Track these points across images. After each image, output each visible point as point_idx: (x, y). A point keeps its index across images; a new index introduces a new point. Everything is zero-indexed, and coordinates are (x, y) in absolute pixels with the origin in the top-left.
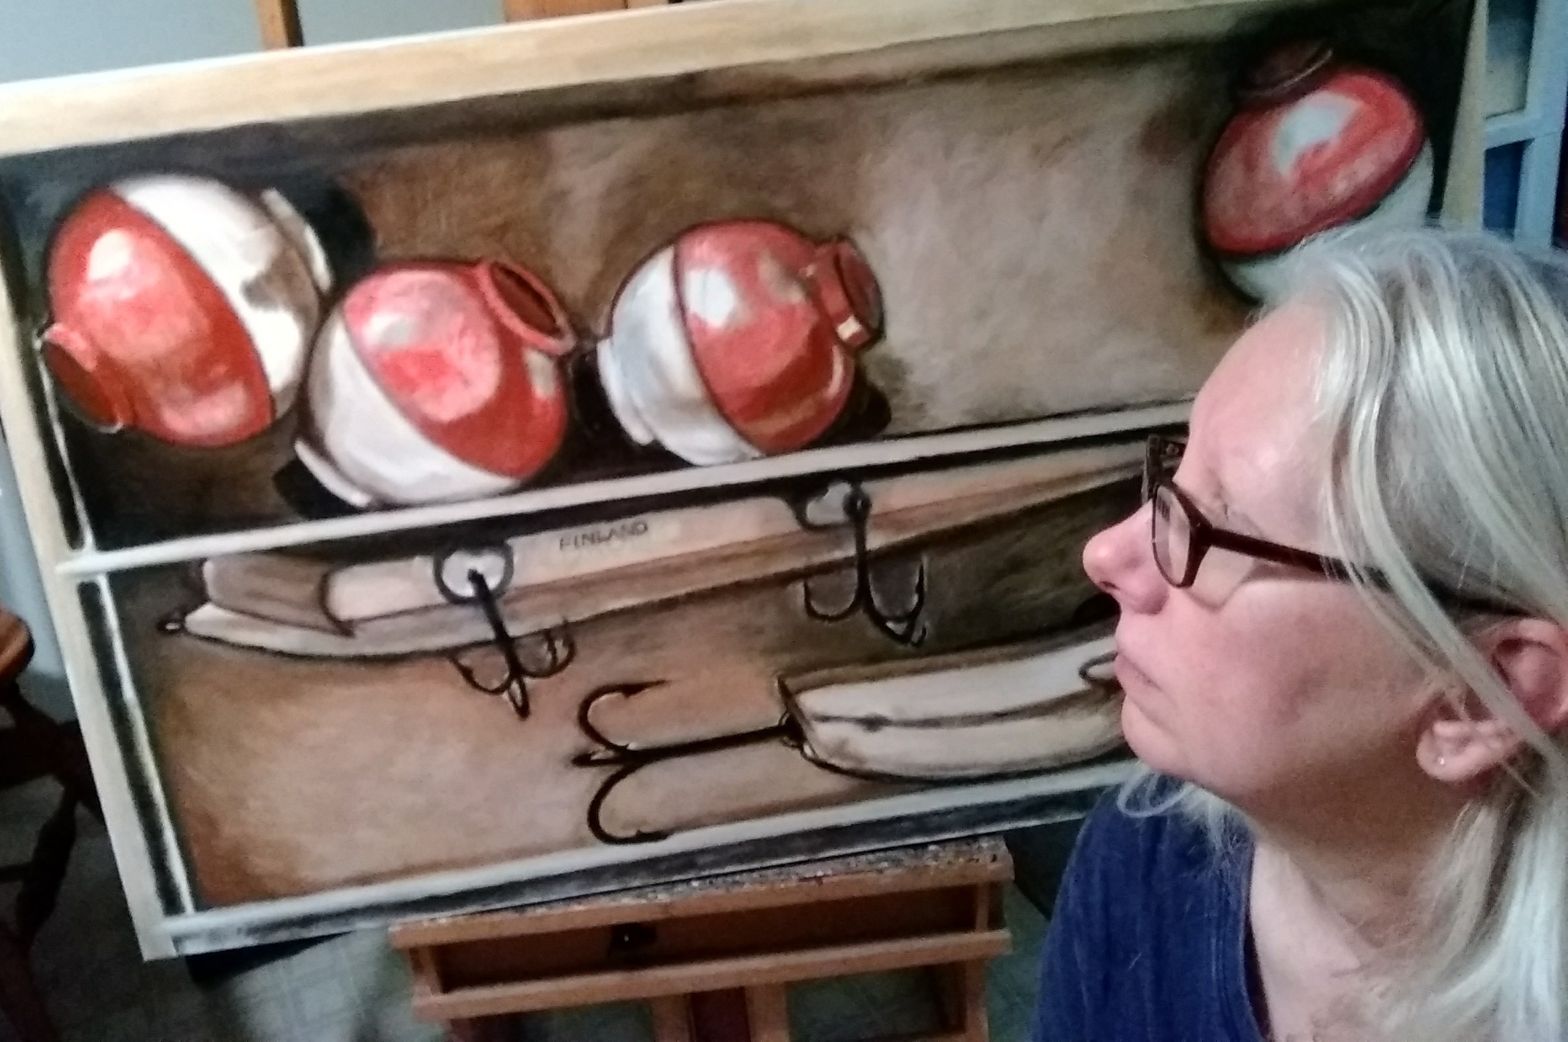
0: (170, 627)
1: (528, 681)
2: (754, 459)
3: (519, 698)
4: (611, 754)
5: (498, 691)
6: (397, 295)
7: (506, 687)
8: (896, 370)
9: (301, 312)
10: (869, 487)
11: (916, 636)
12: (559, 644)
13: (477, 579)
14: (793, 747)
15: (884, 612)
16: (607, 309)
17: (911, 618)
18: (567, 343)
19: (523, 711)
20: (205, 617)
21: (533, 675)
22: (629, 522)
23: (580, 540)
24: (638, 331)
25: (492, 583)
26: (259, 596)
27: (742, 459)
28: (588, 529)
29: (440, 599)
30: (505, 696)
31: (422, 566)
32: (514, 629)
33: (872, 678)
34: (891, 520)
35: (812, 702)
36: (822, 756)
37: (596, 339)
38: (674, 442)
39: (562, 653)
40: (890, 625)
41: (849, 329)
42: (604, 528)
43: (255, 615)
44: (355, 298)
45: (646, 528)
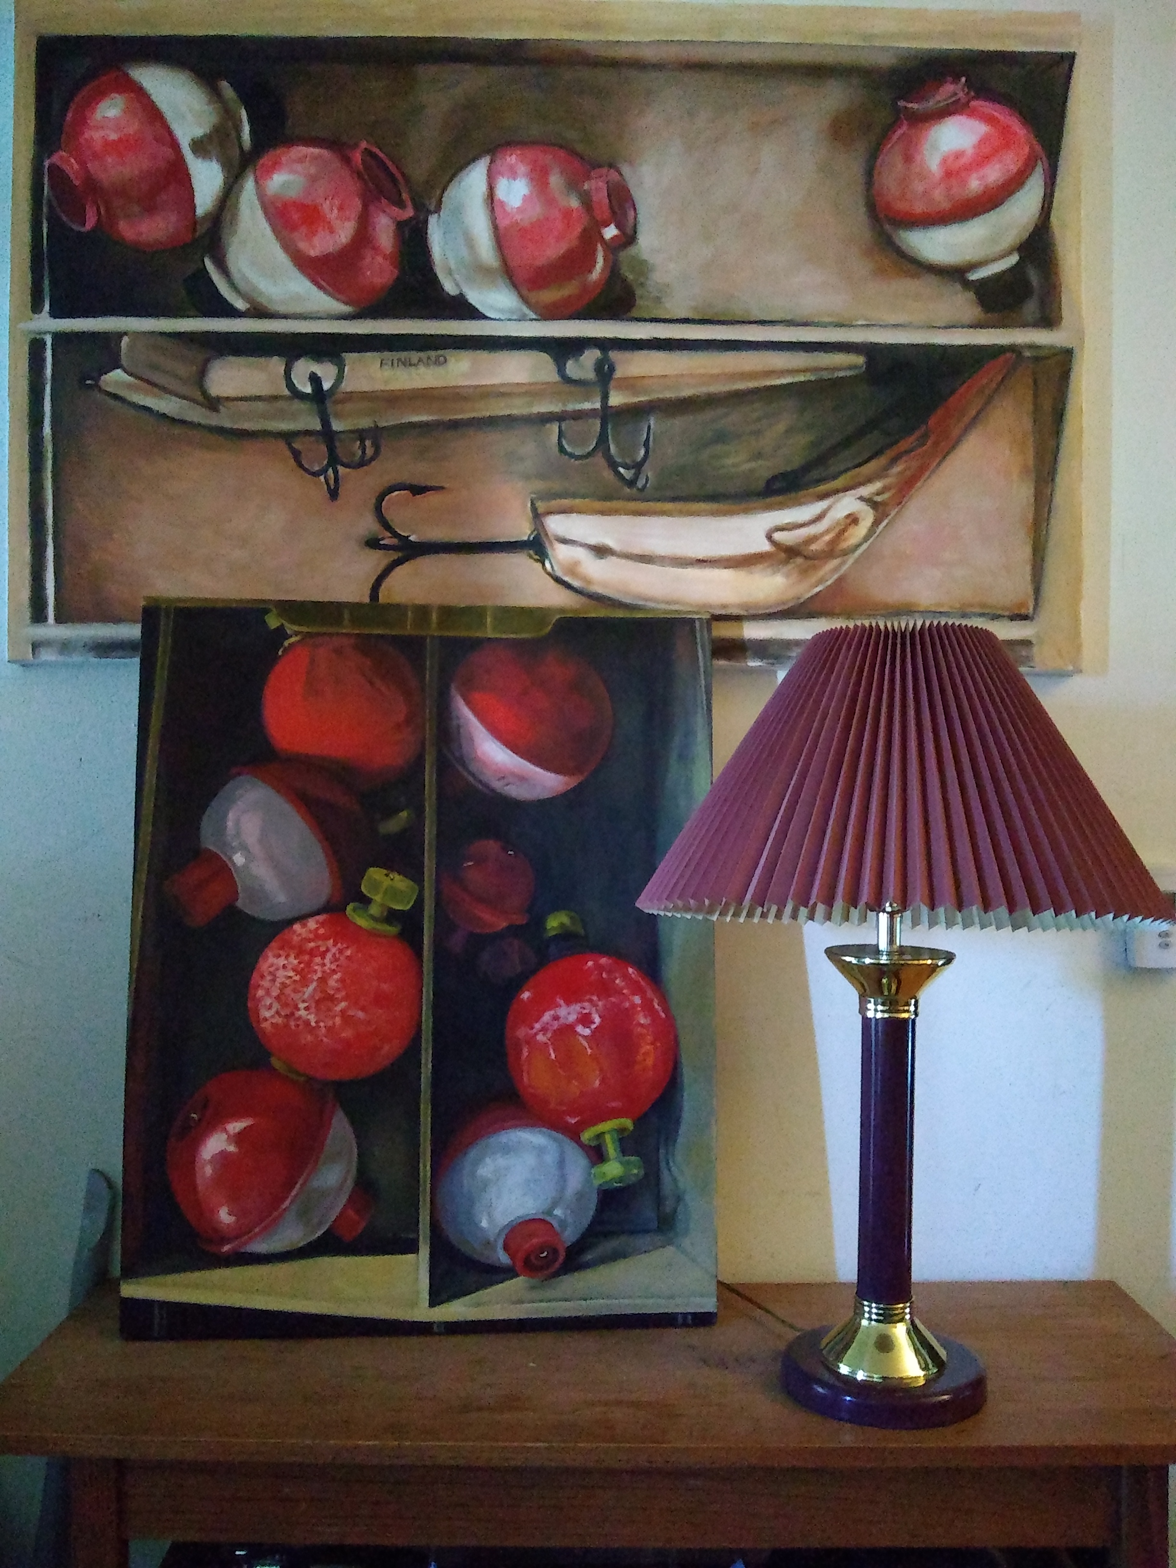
0: (88, 382)
1: (341, 469)
2: (532, 320)
3: (332, 482)
4: (395, 541)
5: (316, 474)
6: (294, 161)
7: (324, 471)
8: (642, 267)
9: (226, 165)
10: (614, 355)
11: (640, 483)
12: (368, 443)
13: (315, 379)
14: (537, 561)
15: (619, 460)
16: (438, 192)
17: (638, 467)
18: (409, 212)
19: (334, 494)
20: (116, 378)
21: (343, 465)
22: (433, 354)
23: (396, 362)
24: (458, 211)
25: (326, 385)
26: (154, 367)
27: (522, 318)
28: (403, 355)
29: (286, 392)
30: (322, 478)
31: (277, 365)
32: (337, 426)
33: (603, 513)
34: (629, 384)
35: (556, 524)
36: (559, 573)
37: (430, 212)
38: (474, 297)
39: (369, 452)
40: (621, 470)
41: (610, 232)
42: (414, 356)
43: (150, 383)
44: (265, 160)
45: (446, 361)
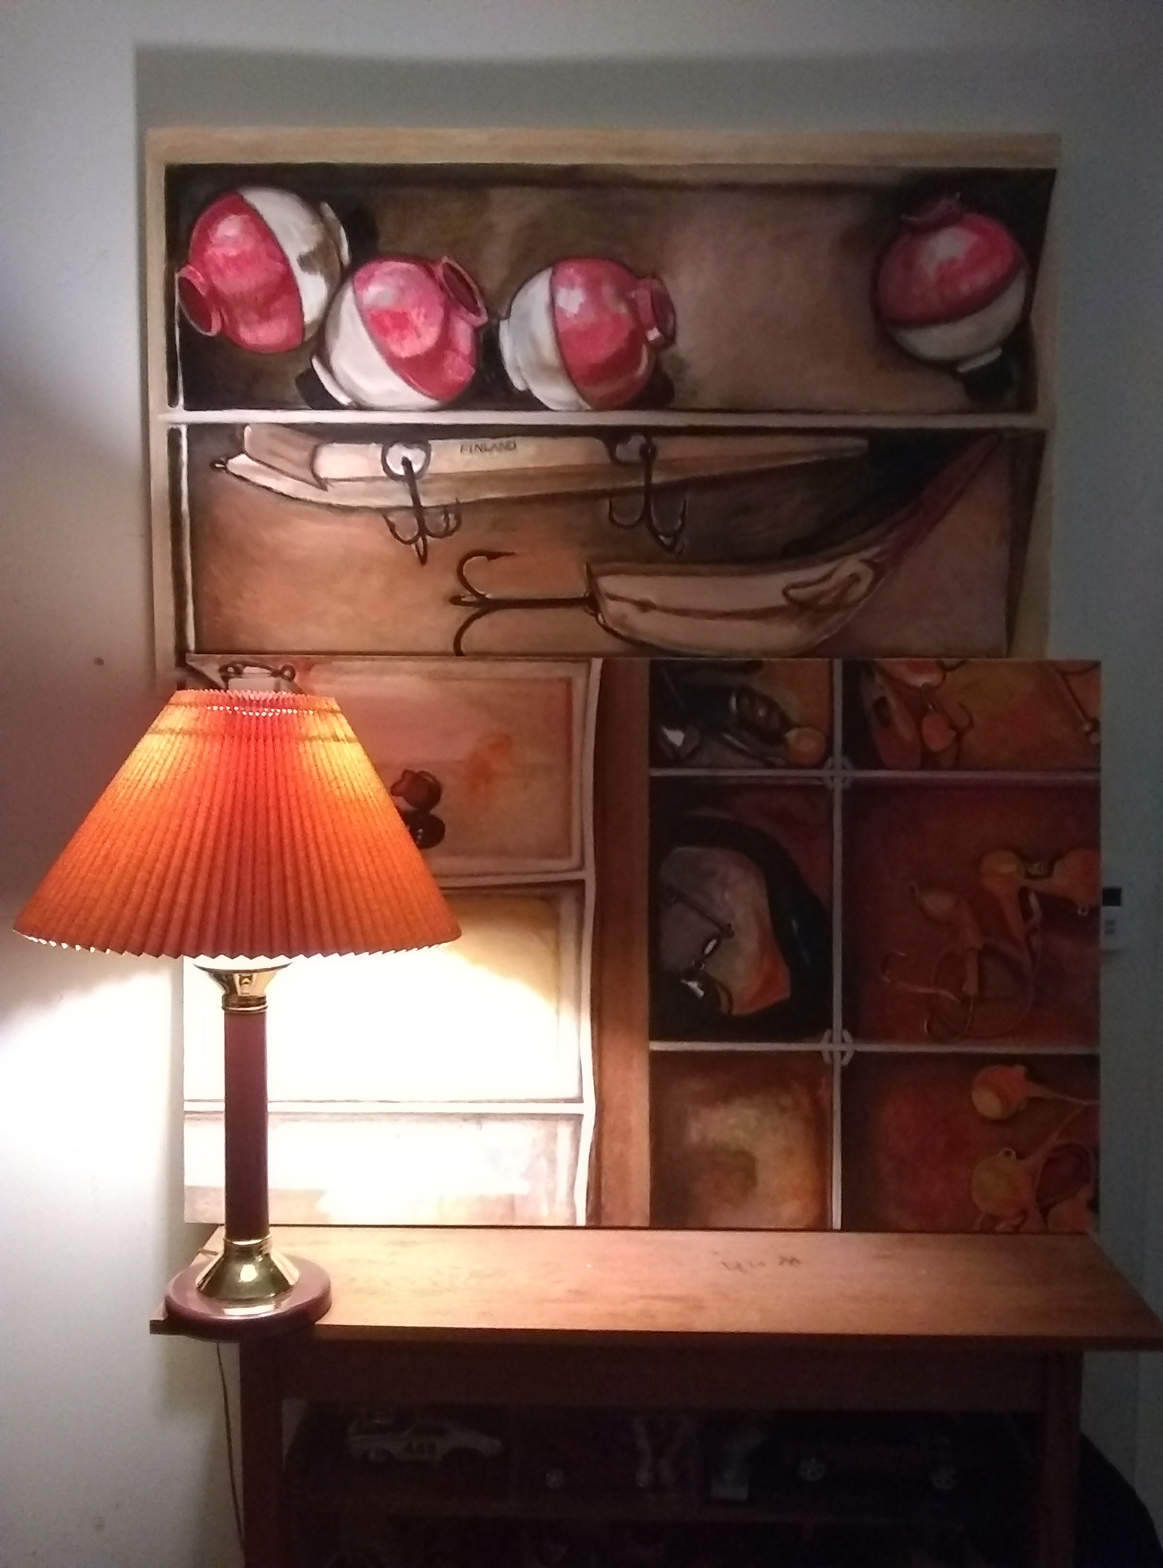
0: (218, 465)
1: (428, 538)
2: (587, 411)
3: (422, 550)
4: (474, 599)
5: (409, 543)
6: (385, 274)
7: (414, 540)
8: (681, 365)
9: (329, 278)
10: (656, 441)
11: (678, 548)
12: (451, 516)
13: (407, 463)
14: (591, 614)
15: (660, 529)
16: (508, 301)
17: (675, 535)
18: (484, 319)
19: (423, 559)
20: (240, 463)
21: (431, 535)
22: (505, 440)
23: (473, 448)
24: (526, 317)
25: (416, 468)
26: (274, 454)
27: (580, 409)
28: (480, 442)
29: (383, 474)
30: (413, 546)
31: (375, 450)
32: (424, 502)
33: (646, 574)
34: (669, 465)
35: (607, 584)
36: (610, 624)
37: (500, 319)
38: (540, 392)
39: (453, 523)
40: (662, 538)
41: (653, 335)
42: (489, 442)
43: (269, 466)
44: (360, 274)
45: (515, 446)
